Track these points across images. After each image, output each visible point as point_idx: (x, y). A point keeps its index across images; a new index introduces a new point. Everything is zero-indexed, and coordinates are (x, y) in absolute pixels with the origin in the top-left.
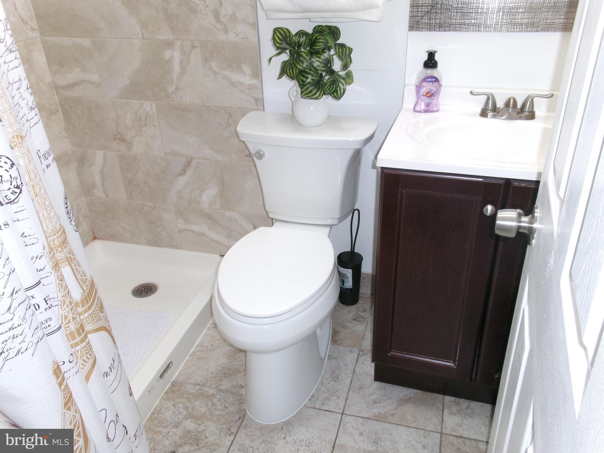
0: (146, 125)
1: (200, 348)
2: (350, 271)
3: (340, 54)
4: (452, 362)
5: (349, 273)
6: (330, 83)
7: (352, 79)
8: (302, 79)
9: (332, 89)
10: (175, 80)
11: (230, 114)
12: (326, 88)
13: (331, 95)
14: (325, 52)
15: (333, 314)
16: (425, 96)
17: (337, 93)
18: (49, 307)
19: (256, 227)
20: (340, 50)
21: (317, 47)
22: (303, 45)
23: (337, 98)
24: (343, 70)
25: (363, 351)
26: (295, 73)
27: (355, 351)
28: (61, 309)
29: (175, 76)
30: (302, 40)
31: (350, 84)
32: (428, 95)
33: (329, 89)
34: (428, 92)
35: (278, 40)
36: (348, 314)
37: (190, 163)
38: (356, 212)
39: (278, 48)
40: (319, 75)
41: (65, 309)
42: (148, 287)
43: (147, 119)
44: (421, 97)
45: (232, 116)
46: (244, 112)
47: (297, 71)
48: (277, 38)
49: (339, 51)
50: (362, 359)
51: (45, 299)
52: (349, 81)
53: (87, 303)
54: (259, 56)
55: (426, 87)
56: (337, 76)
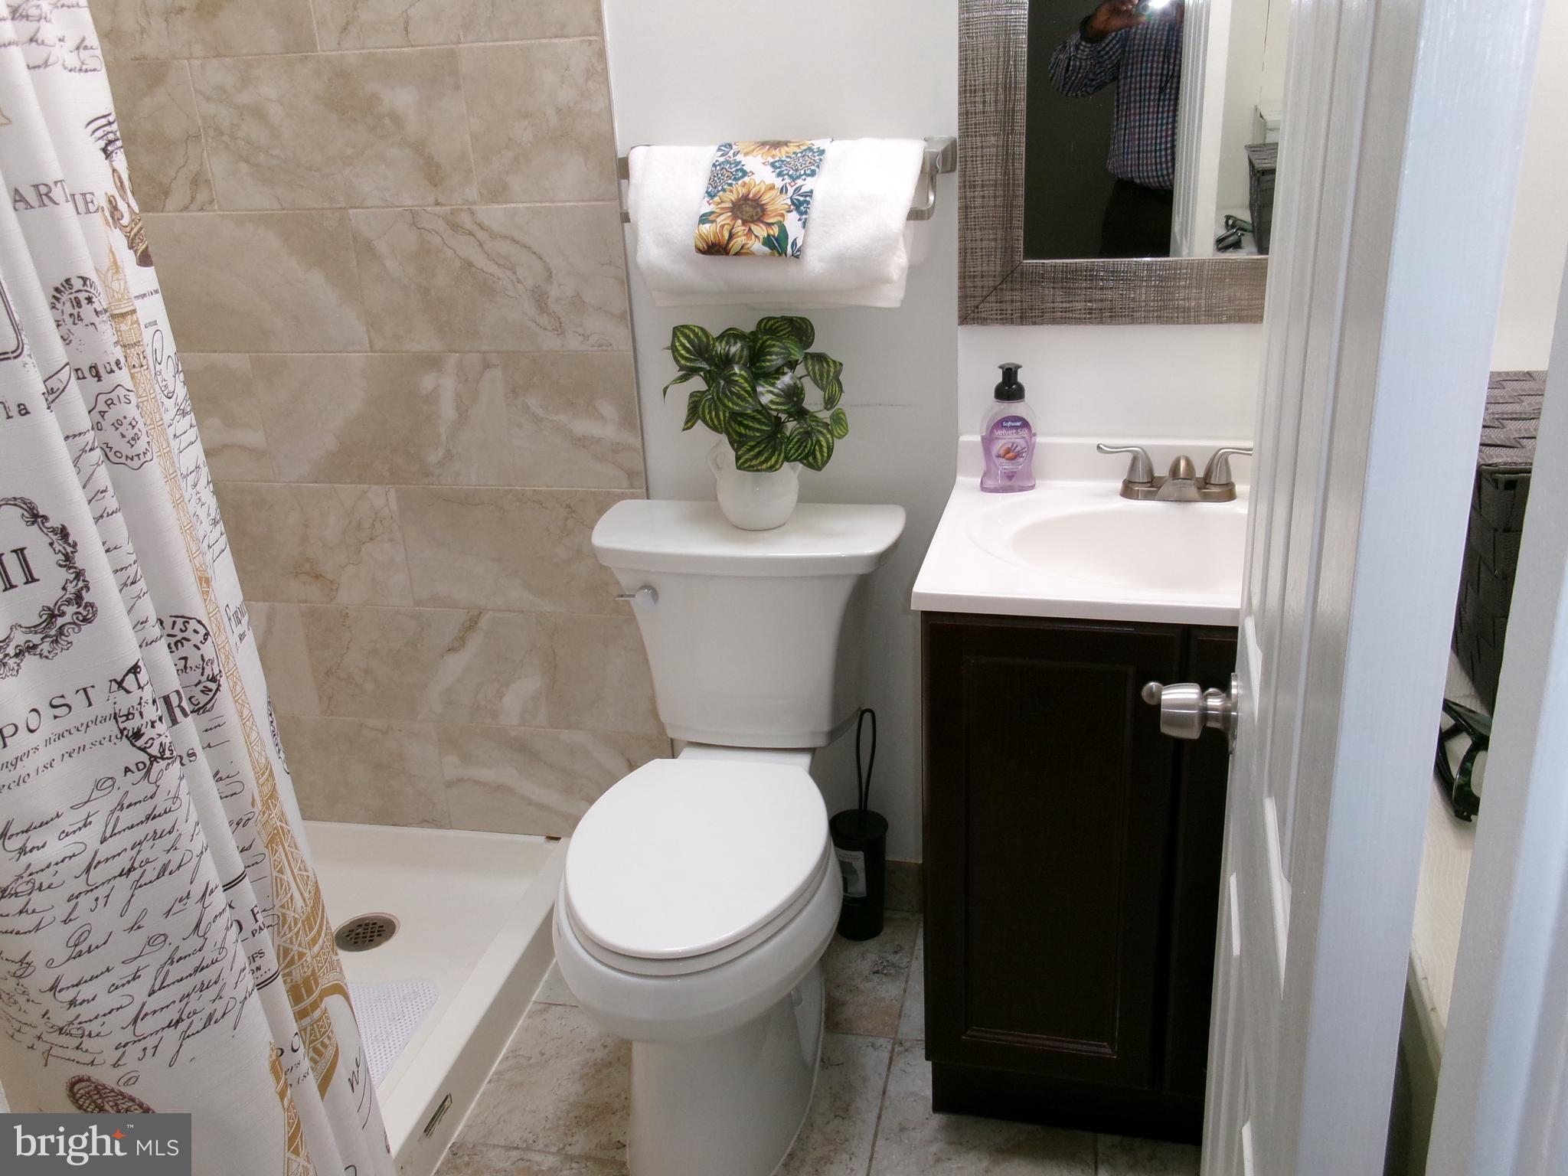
0: (371, 539)
1: (511, 1062)
2: (861, 855)
3: (817, 376)
4: (1105, 1044)
5: (858, 859)
6: (799, 437)
7: (845, 425)
8: (738, 429)
9: (804, 450)
10: (444, 438)
11: (570, 508)
12: (791, 448)
13: (800, 461)
14: (784, 374)
15: (826, 963)
16: (1004, 457)
17: (815, 458)
18: (261, 929)
19: (633, 764)
20: (817, 368)
21: (768, 364)
22: (737, 359)
23: (816, 467)
24: (825, 410)
25: (901, 1044)
26: (722, 418)
27: (884, 1046)
28: (279, 933)
29: (443, 429)
30: (733, 349)
31: (840, 437)
32: (1008, 456)
33: (797, 450)
34: (1009, 448)
35: (683, 352)
36: (859, 960)
37: (476, 623)
38: (867, 717)
39: (682, 368)
40: (773, 419)
41: (285, 934)
42: (373, 924)
43: (376, 526)
44: (995, 458)
45: (574, 512)
46: (602, 504)
47: (727, 415)
48: (680, 348)
49: (814, 370)
50: (900, 1063)
51: (252, 910)
52: (840, 432)
53: (311, 929)
54: (635, 380)
55: (1002, 439)
56: (812, 421)
